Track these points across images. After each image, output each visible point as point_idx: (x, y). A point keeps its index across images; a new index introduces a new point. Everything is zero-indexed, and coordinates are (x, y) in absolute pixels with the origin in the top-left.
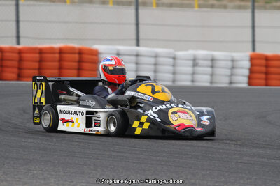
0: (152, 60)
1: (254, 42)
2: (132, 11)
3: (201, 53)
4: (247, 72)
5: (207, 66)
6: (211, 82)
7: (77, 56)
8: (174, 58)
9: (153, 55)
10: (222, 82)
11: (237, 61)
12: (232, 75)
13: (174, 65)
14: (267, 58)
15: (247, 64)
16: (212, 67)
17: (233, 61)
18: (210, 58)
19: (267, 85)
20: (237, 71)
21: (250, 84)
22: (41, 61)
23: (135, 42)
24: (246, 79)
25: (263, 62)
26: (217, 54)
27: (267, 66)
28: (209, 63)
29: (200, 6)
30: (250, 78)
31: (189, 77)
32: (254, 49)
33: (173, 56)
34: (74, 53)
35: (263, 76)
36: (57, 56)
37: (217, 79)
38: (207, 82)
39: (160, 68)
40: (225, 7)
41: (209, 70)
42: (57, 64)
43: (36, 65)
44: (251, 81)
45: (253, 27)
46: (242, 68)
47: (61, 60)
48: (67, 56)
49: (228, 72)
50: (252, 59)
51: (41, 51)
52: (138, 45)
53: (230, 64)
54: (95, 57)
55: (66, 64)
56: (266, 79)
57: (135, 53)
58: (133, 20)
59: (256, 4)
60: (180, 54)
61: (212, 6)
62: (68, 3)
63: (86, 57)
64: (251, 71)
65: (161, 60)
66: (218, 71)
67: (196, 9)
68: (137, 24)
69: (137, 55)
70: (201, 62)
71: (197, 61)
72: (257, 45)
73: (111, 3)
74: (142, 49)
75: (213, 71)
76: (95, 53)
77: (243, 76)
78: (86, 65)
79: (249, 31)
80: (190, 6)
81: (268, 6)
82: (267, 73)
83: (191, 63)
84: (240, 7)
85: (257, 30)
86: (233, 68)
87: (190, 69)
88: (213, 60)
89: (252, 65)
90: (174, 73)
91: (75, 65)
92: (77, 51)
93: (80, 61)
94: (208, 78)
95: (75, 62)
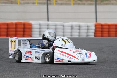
0: (54, 27)
1: (96, 18)
2: (45, 6)
3: (75, 23)
4: (94, 31)
5: (77, 29)
6: (79, 36)
7: (23, 26)
8: (63, 26)
9: (55, 25)
10: (84, 35)
11: (89, 26)
12: (88, 32)
13: (63, 29)
14: (102, 25)
15: (94, 28)
16: (79, 29)
17: (88, 26)
18: (78, 25)
19: (102, 36)
20: (90, 31)
21: (95, 36)
22: (8, 28)
23: (47, 20)
24: (93, 34)
25: (100, 27)
26: (81, 24)
27: (102, 28)
28: (78, 28)
29: (74, 4)
30: (95, 33)
31: (70, 34)
32: (96, 21)
33: (63, 25)
34: (22, 25)
35: (100, 32)
36: (14, 26)
37: (81, 34)
38: (77, 36)
39: (58, 30)
40: (84, 4)
41: (78, 30)
42: (14, 30)
43: (6, 30)
44: (96, 35)
45: (96, 12)
46: (92, 29)
47: (16, 28)
48: (19, 26)
49: (86, 31)
50: (96, 25)
51: (8, 24)
52: (48, 21)
53: (86, 28)
54: (30, 26)
55: (18, 29)
56: (102, 34)
57: (47, 24)
58: (46, 11)
59: (97, 3)
60: (66, 24)
61: (79, 4)
62: (19, 4)
63: (27, 26)
64: (96, 31)
65: (58, 27)
66: (82, 31)
67: (72, 5)
68: (48, 12)
69: (48, 25)
70: (74, 27)
71: (73, 27)
72: (98, 20)
73: (36, 3)
74: (50, 23)
75: (80, 31)
76: (30, 25)
77: (92, 33)
78: (27, 30)
79: (94, 14)
80: (70, 4)
81: (102, 3)
82: (102, 31)
83: (70, 28)
84: (90, 4)
85: (98, 13)
86: (88, 29)
87: (70, 30)
88: (79, 26)
89: (96, 28)
90: (63, 32)
91: (22, 30)
92: (23, 24)
93: (24, 28)
94: (77, 34)
95: (22, 28)
